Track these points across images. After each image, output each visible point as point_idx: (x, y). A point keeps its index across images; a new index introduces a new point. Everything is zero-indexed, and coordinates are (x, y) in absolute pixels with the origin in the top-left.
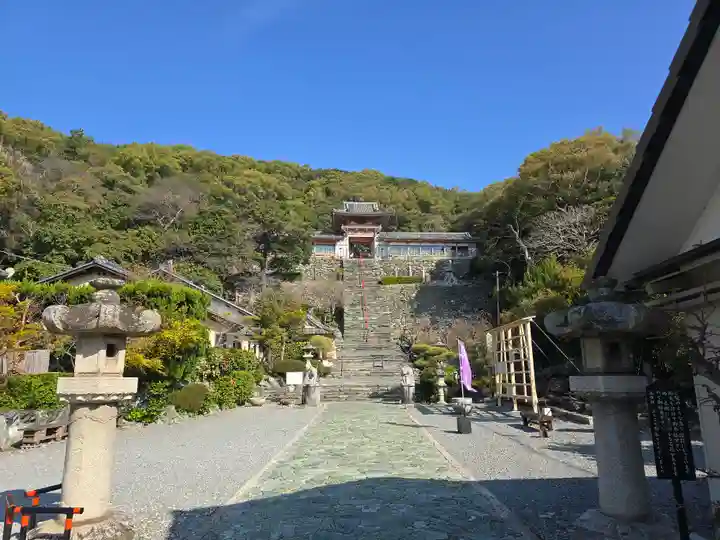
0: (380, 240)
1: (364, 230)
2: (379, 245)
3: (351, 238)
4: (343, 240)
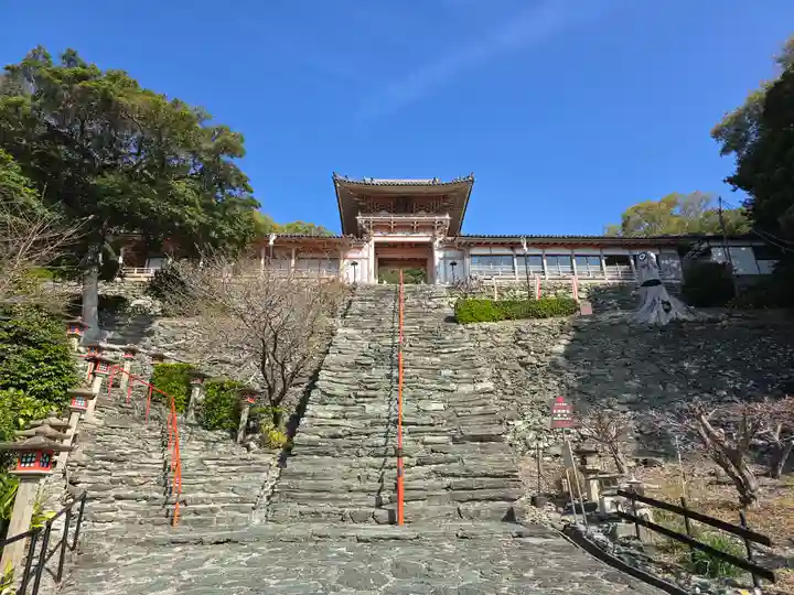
1: (409, 228)
2: (445, 258)
3: (378, 246)
4: (361, 248)
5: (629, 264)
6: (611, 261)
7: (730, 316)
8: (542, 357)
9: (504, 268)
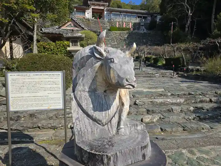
0: (108, 10)
1: (99, 5)
2: (107, 13)
3: (93, 9)
4: (89, 9)
5: (142, 18)
6: (139, 17)
7: (153, 32)
8: (123, 38)
9: (118, 17)
